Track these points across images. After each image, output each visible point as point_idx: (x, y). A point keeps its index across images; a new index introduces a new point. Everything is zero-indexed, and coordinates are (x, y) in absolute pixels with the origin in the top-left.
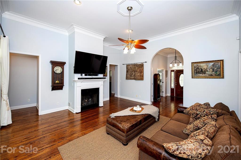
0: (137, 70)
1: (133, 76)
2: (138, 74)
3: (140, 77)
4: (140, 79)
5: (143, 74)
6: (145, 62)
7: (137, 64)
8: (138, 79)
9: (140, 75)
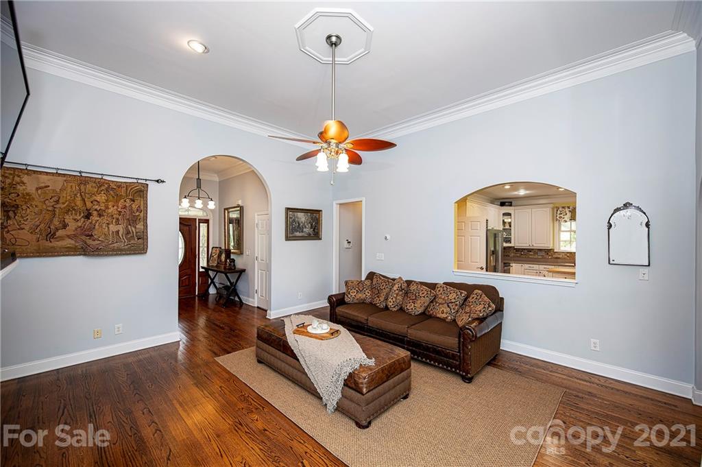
0: (107, 208)
1: (68, 236)
2: (113, 228)
3: (129, 240)
4: (129, 249)
5: (146, 226)
6: (157, 181)
7: (105, 177)
8: (113, 250)
9: (128, 233)
